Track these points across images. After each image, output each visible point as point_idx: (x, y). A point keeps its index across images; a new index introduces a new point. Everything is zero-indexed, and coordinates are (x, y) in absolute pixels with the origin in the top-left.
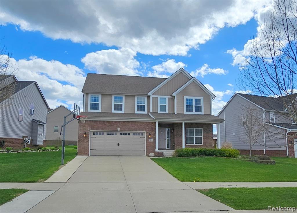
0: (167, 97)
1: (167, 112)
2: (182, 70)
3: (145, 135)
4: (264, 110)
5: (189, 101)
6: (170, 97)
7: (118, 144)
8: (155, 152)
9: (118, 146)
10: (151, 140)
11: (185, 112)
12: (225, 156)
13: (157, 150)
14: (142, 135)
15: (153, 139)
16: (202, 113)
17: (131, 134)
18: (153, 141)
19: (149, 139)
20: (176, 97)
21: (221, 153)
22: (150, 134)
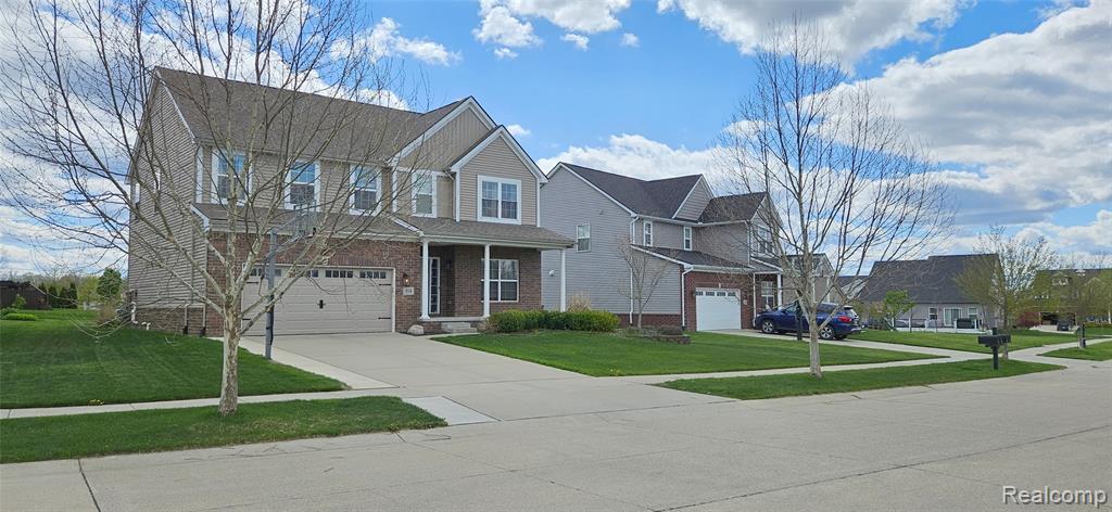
0: (435, 174)
1: (434, 215)
2: (471, 103)
3: (392, 277)
4: (633, 215)
5: (490, 188)
6: (443, 174)
7: (321, 301)
8: (421, 323)
9: (321, 307)
10: (409, 291)
11: (481, 218)
12: (589, 329)
13: (425, 316)
14: (385, 277)
15: (413, 289)
16: (518, 222)
17: (357, 274)
18: (413, 293)
19: (404, 289)
20: (458, 176)
21: (582, 322)
22: (405, 276)
